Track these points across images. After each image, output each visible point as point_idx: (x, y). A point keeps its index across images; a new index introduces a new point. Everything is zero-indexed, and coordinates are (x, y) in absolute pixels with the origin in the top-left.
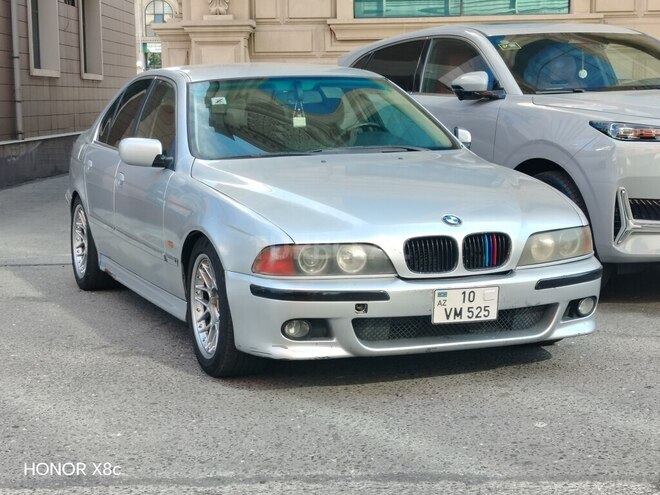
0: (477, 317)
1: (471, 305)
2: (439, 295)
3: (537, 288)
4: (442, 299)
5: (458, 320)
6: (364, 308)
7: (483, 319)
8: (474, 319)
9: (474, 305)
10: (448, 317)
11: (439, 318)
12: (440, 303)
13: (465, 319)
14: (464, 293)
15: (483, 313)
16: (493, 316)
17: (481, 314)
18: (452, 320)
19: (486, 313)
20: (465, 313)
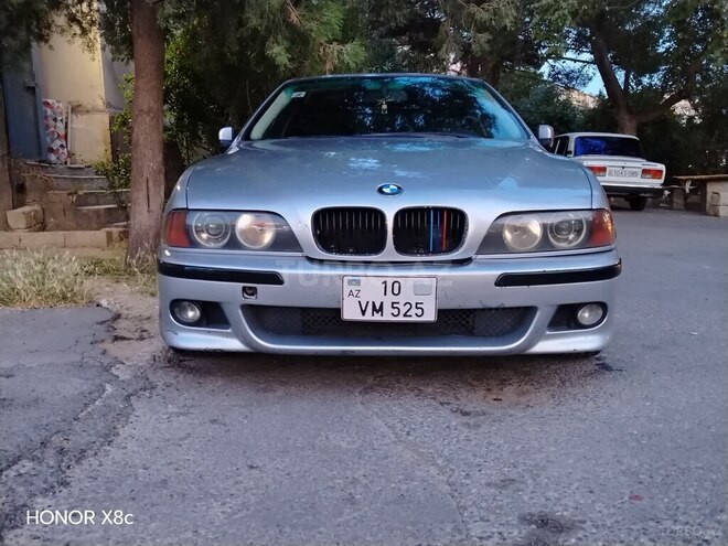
0: (405, 315)
1: (395, 299)
2: (350, 282)
3: (497, 284)
4: (354, 288)
5: (377, 317)
6: (253, 292)
7: (414, 319)
8: (401, 318)
9: (401, 299)
10: (363, 313)
11: (350, 313)
12: (351, 293)
13: (387, 316)
14: (385, 282)
15: (413, 311)
16: (430, 316)
17: (412, 312)
18: (368, 317)
19: (419, 312)
20: (387, 309)
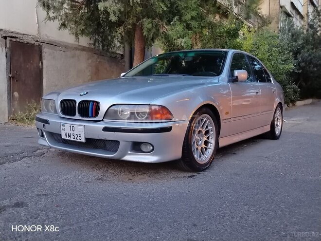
3: (103, 130)
4: (63, 127)
7: (79, 140)
8: (75, 140)
9: (75, 133)
10: (66, 136)
11: (63, 136)
14: (70, 126)
15: (79, 137)
16: (83, 140)
18: (68, 138)
20: (72, 136)
